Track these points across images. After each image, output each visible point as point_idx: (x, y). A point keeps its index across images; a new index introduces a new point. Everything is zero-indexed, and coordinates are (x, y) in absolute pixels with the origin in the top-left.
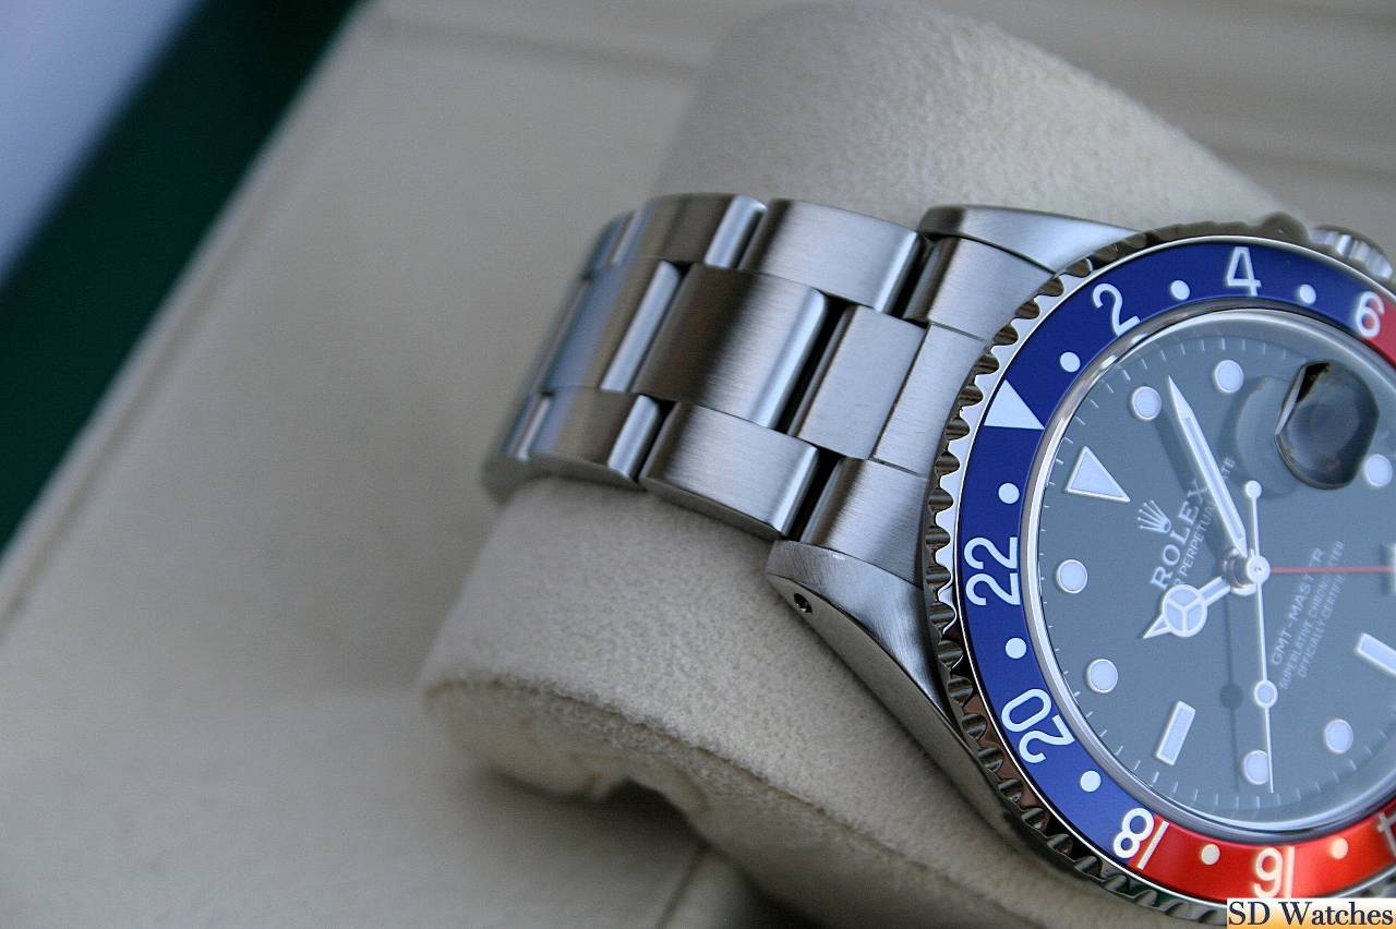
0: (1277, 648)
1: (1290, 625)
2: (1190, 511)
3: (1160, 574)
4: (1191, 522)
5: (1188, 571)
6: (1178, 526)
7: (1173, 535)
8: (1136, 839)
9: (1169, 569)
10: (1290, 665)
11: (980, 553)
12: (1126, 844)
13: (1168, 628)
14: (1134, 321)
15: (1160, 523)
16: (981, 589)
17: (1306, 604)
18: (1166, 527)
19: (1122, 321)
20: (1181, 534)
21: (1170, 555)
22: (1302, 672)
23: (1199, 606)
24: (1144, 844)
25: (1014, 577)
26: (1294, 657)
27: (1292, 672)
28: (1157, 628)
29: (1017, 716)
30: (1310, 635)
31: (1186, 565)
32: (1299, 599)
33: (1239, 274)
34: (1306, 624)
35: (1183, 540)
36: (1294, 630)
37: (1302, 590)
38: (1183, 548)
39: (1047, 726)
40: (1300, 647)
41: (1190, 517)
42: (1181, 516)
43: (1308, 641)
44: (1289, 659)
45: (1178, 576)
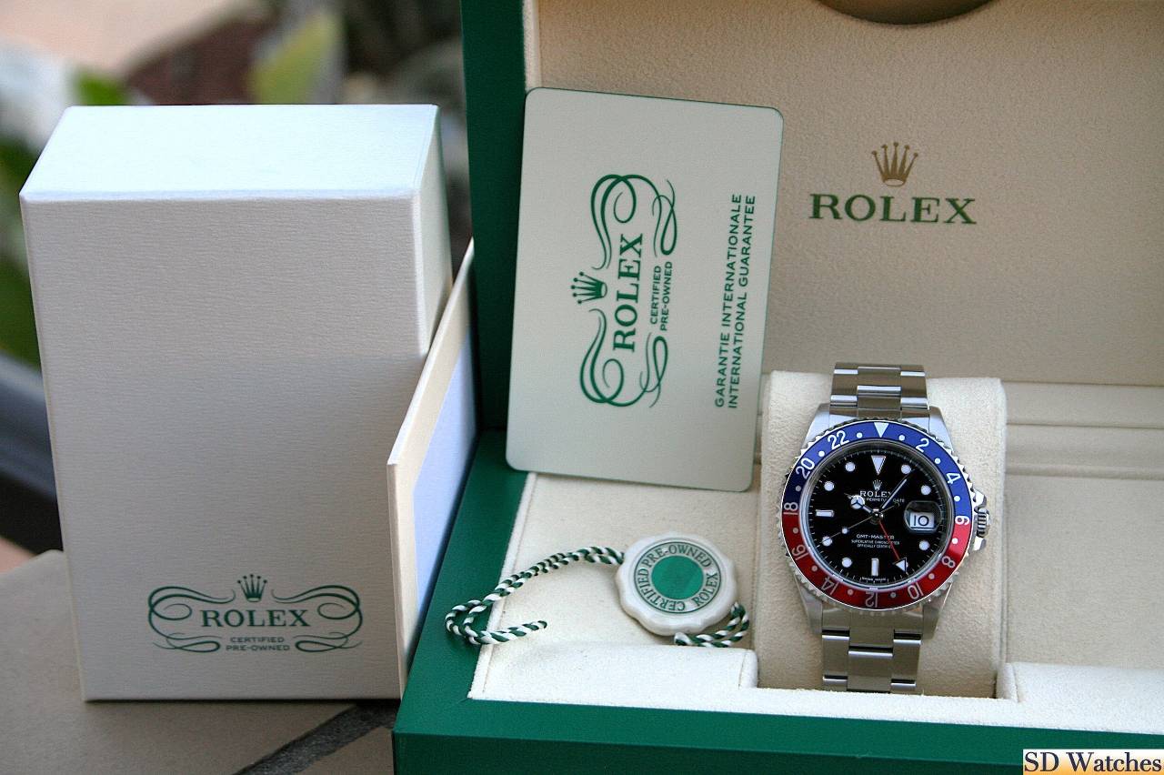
0: (862, 536)
3: (863, 493)
6: (879, 493)
7: (877, 493)
8: (790, 508)
9: (866, 495)
10: (859, 541)
11: (841, 435)
12: (788, 506)
13: (851, 500)
14: (922, 451)
15: (877, 487)
16: (832, 439)
17: (878, 540)
18: (877, 490)
19: (921, 448)
21: (870, 494)
22: (859, 546)
23: (861, 505)
24: (789, 511)
25: (839, 445)
27: (858, 543)
28: (849, 496)
29: (805, 462)
30: (870, 545)
31: (870, 500)
32: (877, 537)
33: (952, 477)
34: (872, 542)
35: (876, 496)
36: (870, 539)
37: (880, 536)
38: (874, 497)
39: (806, 470)
40: (865, 542)
43: (868, 544)
44: (861, 541)
45: (865, 498)
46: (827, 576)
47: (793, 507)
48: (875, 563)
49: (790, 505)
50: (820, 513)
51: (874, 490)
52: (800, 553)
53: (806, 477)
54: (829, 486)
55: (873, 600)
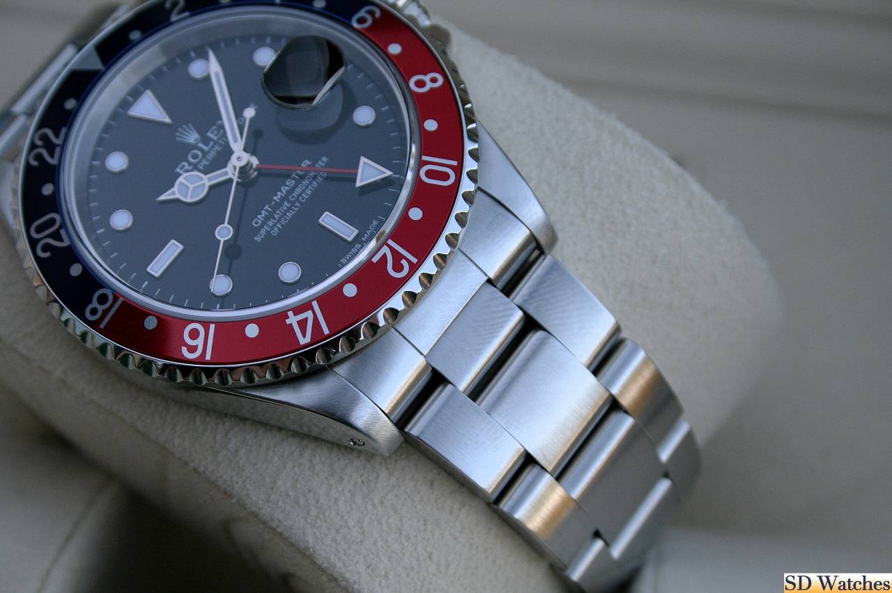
0: (259, 216)
1: (273, 203)
2: (216, 132)
3: (183, 166)
4: (215, 138)
5: (205, 166)
6: (205, 141)
7: (201, 145)
8: (101, 308)
9: (190, 164)
10: (266, 227)
12: (92, 311)
13: (178, 196)
15: (193, 137)
17: (290, 192)
18: (196, 140)
20: (207, 144)
21: (195, 157)
22: (275, 232)
23: (204, 185)
24: (106, 312)
25: (58, 150)
26: (270, 223)
27: (267, 231)
28: (169, 195)
30: (287, 211)
31: (205, 162)
32: (284, 189)
34: (286, 203)
35: (206, 148)
36: (275, 208)
37: (288, 184)
38: (205, 153)
39: (56, 235)
40: (277, 217)
41: (216, 135)
42: (209, 134)
43: (284, 214)
44: (266, 224)
45: (195, 168)
46: (283, 315)
47: (103, 299)
48: (329, 220)
49: (95, 304)
50: (157, 267)
51: (195, 147)
52: (199, 342)
53: (66, 243)
54: (122, 220)
55: (397, 257)
